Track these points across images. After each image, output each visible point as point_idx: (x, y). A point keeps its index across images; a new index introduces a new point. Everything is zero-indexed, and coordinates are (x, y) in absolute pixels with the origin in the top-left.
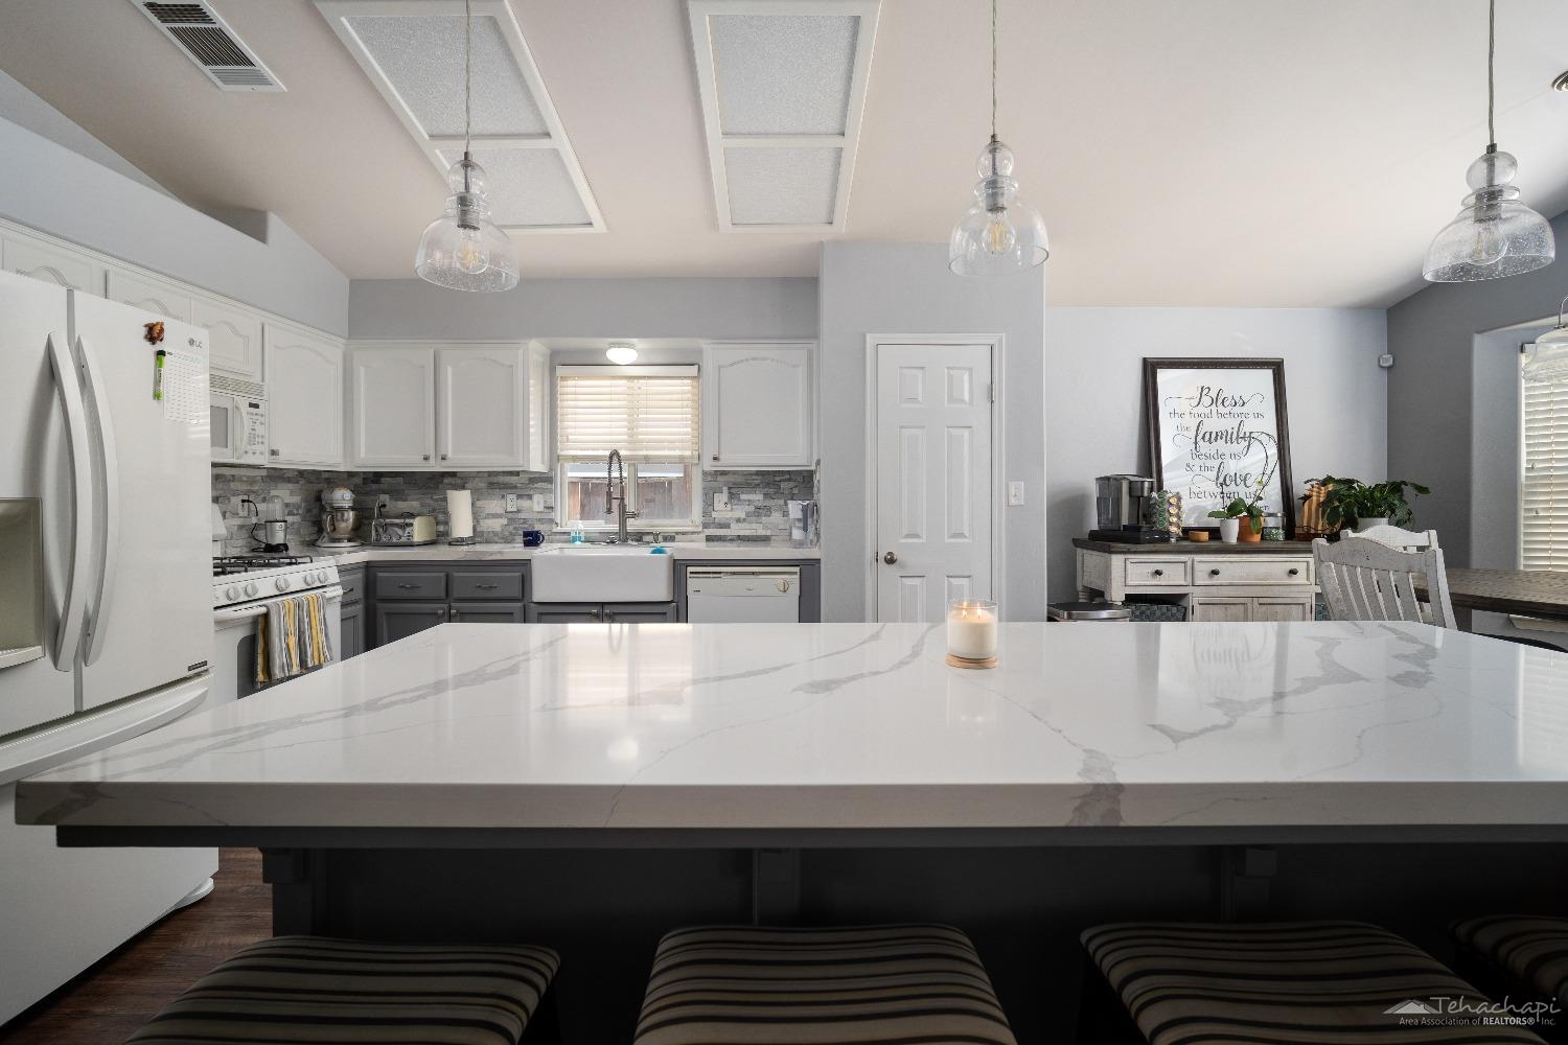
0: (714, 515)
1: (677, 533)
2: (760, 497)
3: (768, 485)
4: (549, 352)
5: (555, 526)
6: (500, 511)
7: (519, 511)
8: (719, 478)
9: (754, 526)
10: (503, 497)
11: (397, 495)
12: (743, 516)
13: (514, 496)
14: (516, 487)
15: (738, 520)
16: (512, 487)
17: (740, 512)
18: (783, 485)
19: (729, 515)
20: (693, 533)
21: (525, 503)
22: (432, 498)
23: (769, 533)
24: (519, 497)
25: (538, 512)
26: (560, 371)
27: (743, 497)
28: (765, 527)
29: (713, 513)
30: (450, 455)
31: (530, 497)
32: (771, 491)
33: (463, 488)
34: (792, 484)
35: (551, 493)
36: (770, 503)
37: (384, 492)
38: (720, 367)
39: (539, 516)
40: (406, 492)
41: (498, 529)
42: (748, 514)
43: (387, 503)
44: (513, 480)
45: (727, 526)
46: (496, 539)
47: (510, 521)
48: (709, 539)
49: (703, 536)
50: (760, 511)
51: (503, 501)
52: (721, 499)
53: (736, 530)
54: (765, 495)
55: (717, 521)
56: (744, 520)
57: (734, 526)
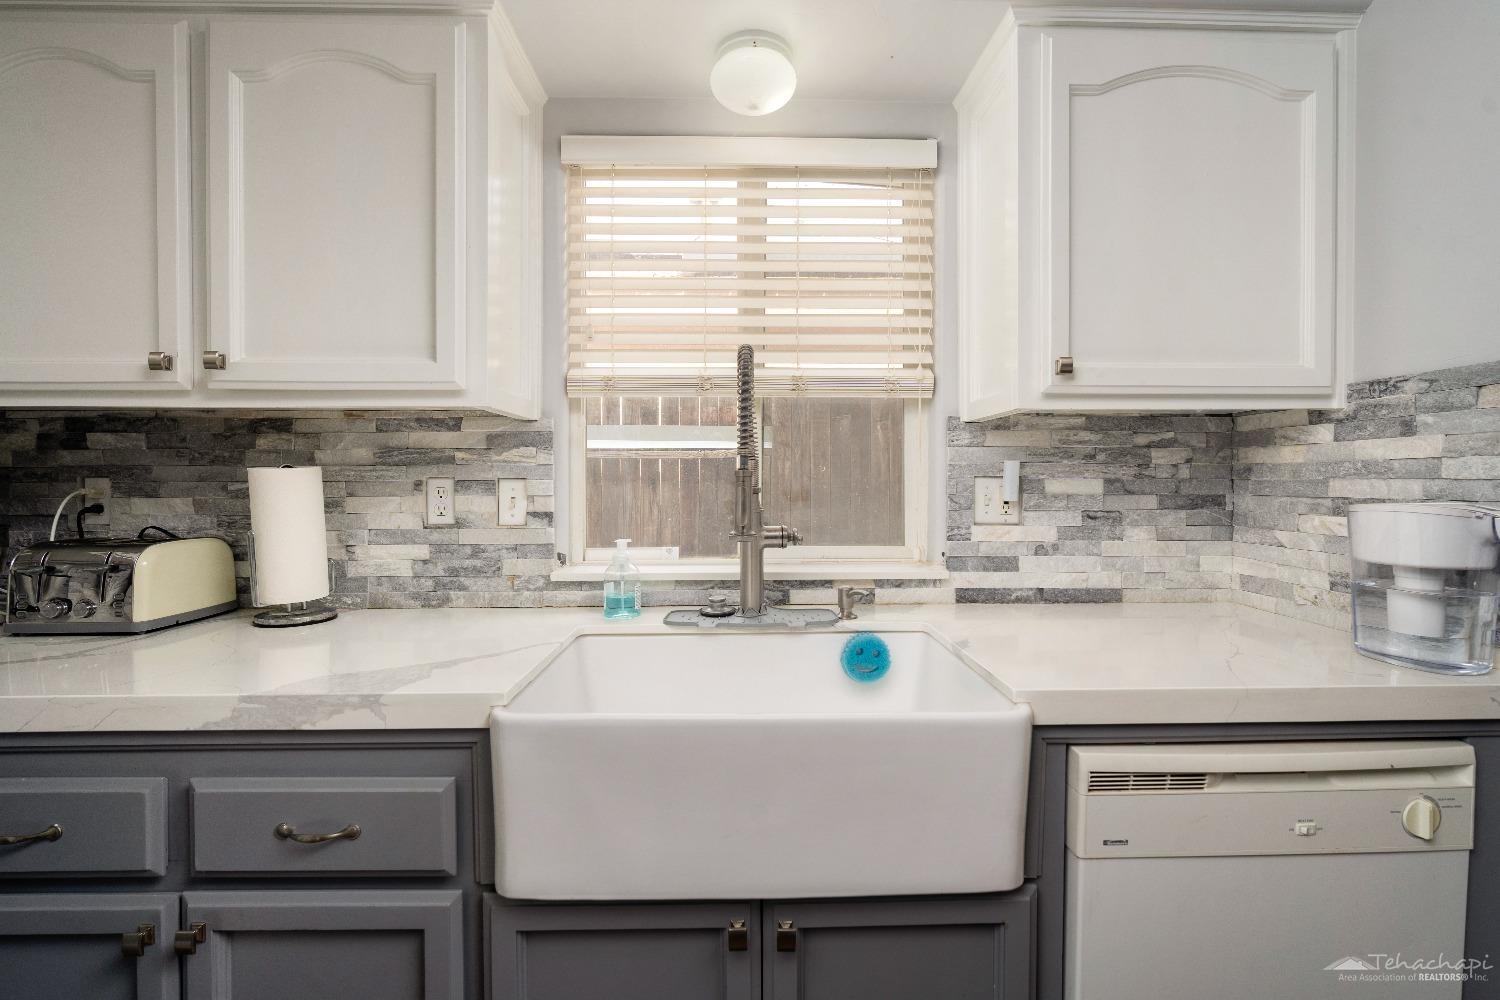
0: (977, 534)
1: (880, 583)
2: (1096, 486)
3: (1118, 456)
4: (542, 98)
5: (555, 561)
6: (410, 522)
7: (459, 524)
8: (992, 438)
9: (1081, 561)
10: (418, 485)
11: (134, 482)
12: (1050, 536)
13: (449, 484)
14: (451, 460)
15: (1040, 550)
16: (442, 459)
17: (1043, 527)
18: (1159, 457)
19: (1016, 534)
20: (923, 582)
21: (475, 504)
22: (224, 488)
23: (1117, 584)
24: (461, 485)
25: (511, 528)
26: (574, 151)
27: (1053, 486)
28: (1110, 563)
29: (974, 529)
30: (235, 356)
31: (490, 487)
32: (1125, 473)
33: (310, 461)
34: (1178, 455)
35: (548, 476)
36: (1117, 503)
37: (97, 472)
38: (1074, 91)
39: (513, 539)
40: (157, 471)
41: (405, 571)
42: (1065, 533)
43: (104, 501)
44: (443, 439)
45: (1009, 564)
46: (398, 597)
47: (439, 549)
48: (965, 597)
49: (948, 593)
50: (1098, 522)
51: (420, 498)
52: (993, 495)
53: (1034, 574)
54: (1108, 482)
55: (984, 550)
56: (1055, 548)
57: (1027, 562)
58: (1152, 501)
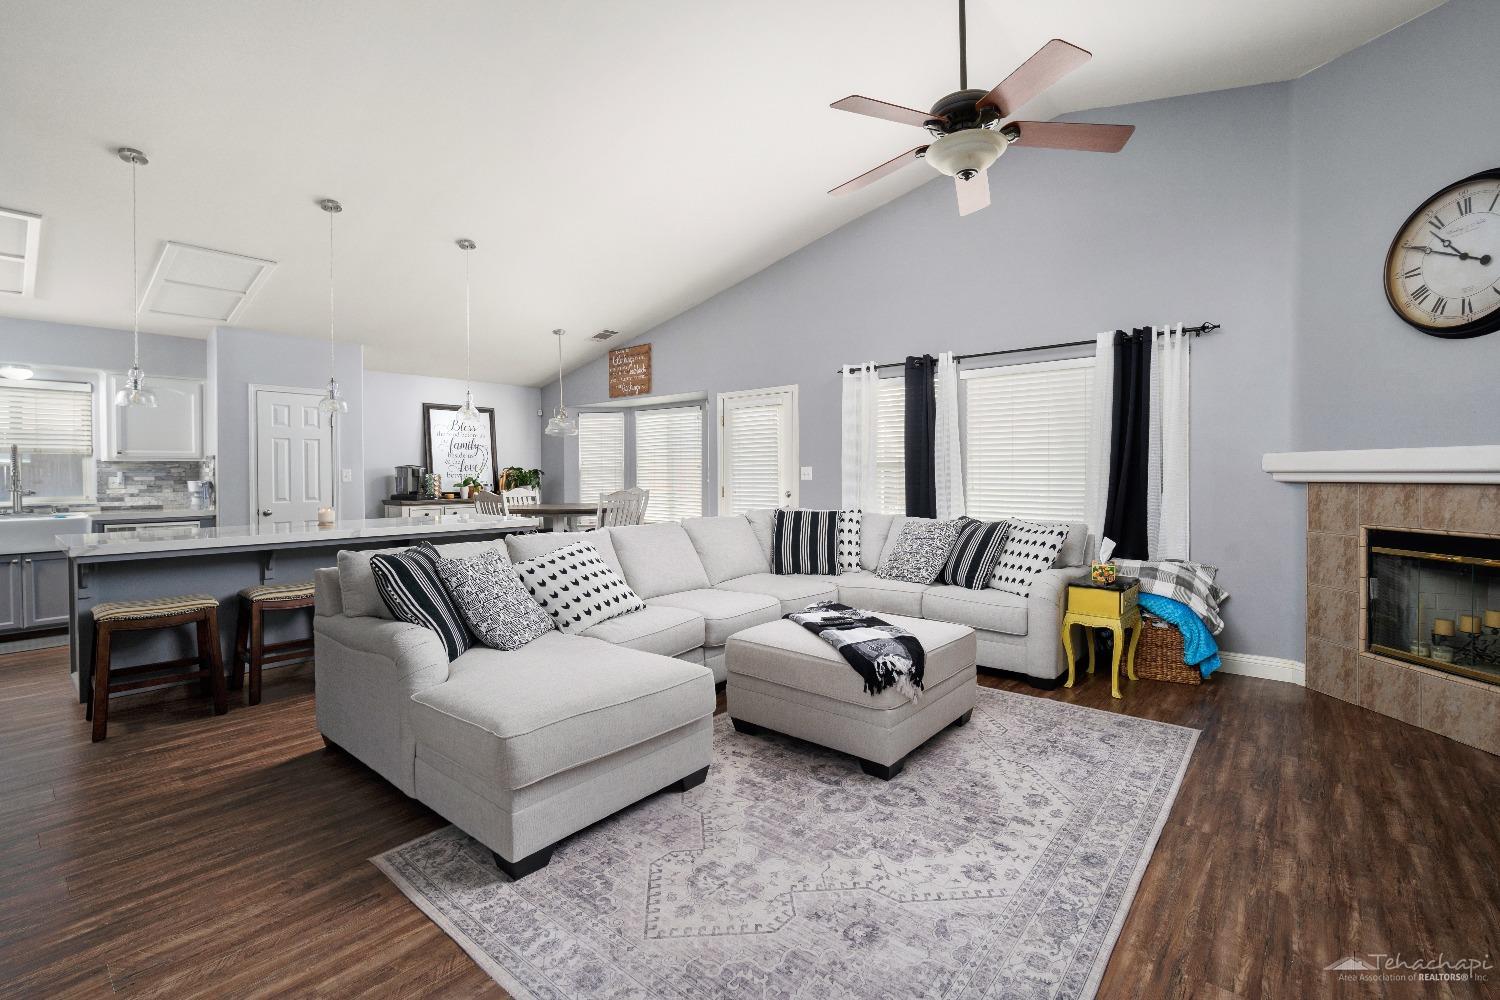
2: (152, 479)
8: (113, 466)
9: (147, 499)
12: (136, 492)
15: (132, 495)
17: (133, 489)
19: (123, 491)
20: (88, 505)
23: (160, 504)
27: (136, 479)
28: (158, 499)
29: (107, 491)
32: (162, 476)
36: (158, 483)
42: (141, 491)
45: (120, 499)
48: (104, 508)
49: (98, 507)
50: (153, 488)
52: (116, 481)
53: (130, 502)
54: (156, 477)
55: (111, 496)
56: (138, 495)
57: (127, 499)
58: (172, 482)
